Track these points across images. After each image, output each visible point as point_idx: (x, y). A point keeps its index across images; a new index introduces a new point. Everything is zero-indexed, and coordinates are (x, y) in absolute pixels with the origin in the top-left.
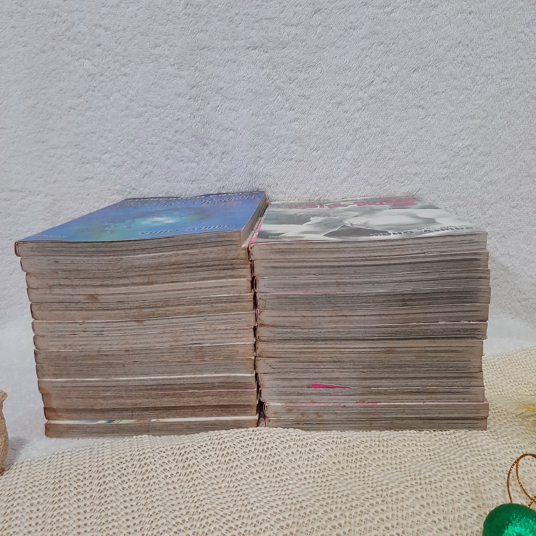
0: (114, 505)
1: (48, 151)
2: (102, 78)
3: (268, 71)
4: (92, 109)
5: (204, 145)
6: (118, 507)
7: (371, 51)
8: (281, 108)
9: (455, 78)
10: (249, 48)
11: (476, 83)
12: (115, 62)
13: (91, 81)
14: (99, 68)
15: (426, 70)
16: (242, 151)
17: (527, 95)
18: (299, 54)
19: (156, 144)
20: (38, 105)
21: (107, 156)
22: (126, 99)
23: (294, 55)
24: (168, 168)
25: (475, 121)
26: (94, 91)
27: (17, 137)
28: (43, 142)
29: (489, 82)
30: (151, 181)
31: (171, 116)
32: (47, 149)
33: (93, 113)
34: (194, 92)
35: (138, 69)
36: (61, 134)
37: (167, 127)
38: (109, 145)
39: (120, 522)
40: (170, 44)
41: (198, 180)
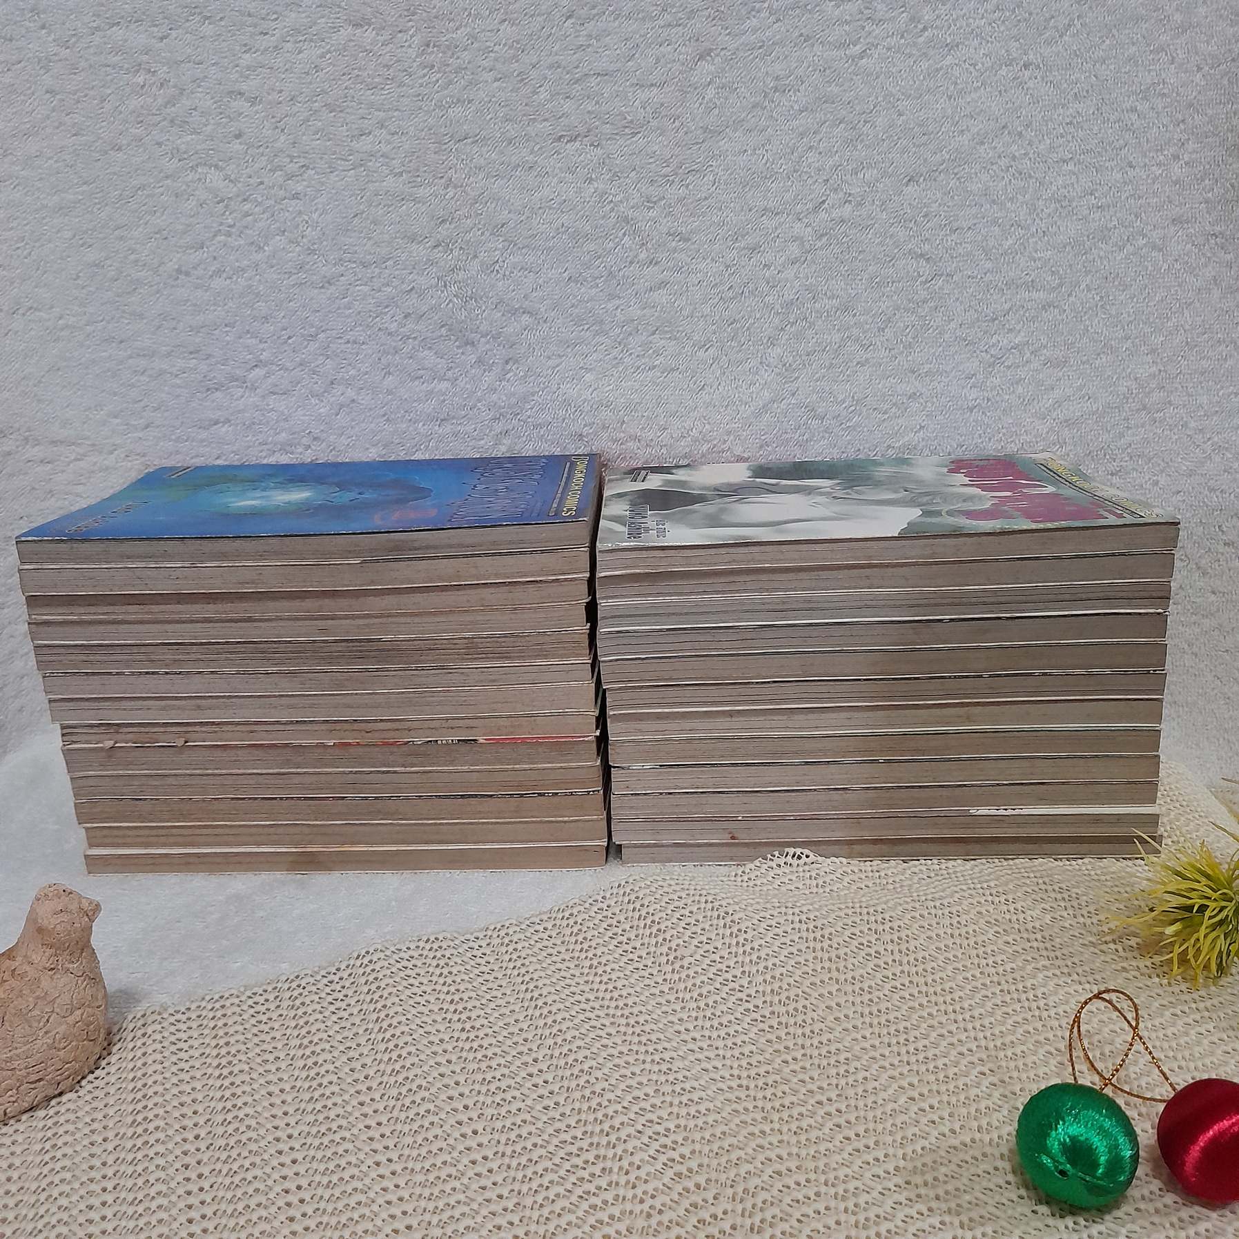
0: (339, 1100)
1: (130, 361)
2: (247, 207)
3: (601, 186)
4: (225, 275)
5: (467, 343)
6: (347, 1103)
7: (818, 138)
8: (631, 263)
9: (994, 201)
10: (561, 137)
11: (1038, 215)
12: (273, 171)
13: (223, 214)
14: (239, 185)
15: (935, 180)
16: (549, 358)
17: (1142, 242)
18: (667, 146)
19: (363, 343)
20: (109, 262)
21: (259, 372)
22: (298, 249)
23: (656, 148)
24: (389, 392)
25: (1035, 295)
26: (229, 234)
27: (62, 329)
28: (121, 342)
29: (1063, 214)
30: (353, 420)
31: (396, 282)
32: (131, 357)
33: (228, 281)
34: (444, 231)
35: (323, 184)
36: (159, 328)
37: (387, 307)
38: (264, 350)
39: (355, 1131)
40: (393, 129)
41: (454, 418)
